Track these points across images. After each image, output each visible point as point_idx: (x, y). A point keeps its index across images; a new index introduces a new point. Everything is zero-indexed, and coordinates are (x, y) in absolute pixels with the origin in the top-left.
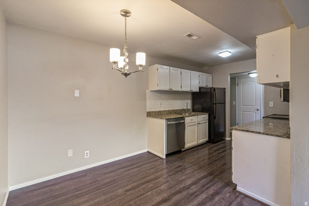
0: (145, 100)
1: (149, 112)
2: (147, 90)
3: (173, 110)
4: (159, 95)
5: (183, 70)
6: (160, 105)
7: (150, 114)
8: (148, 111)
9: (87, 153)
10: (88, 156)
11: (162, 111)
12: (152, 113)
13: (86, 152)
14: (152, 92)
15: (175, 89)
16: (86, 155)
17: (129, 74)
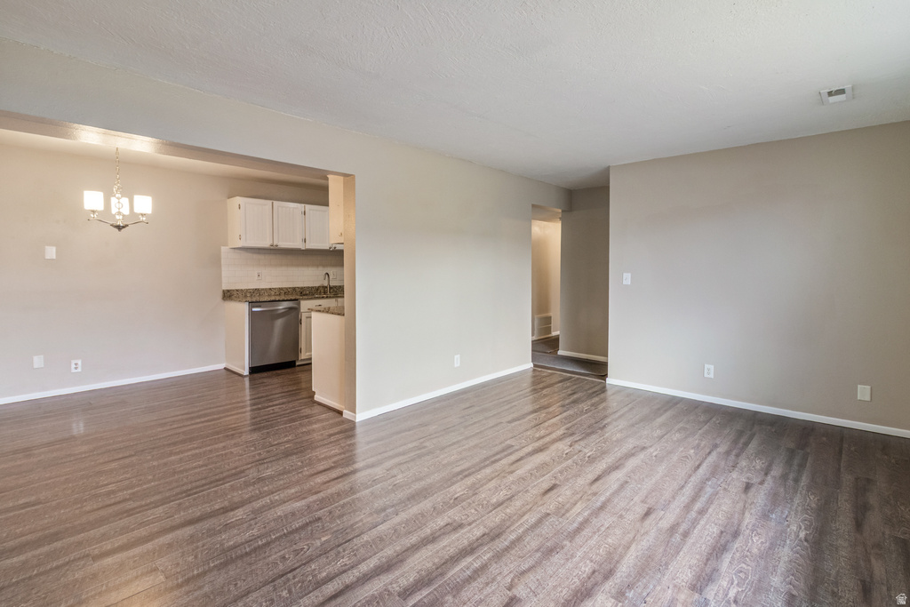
0: (220, 266)
1: (228, 291)
2: (222, 248)
3: (294, 289)
4: (256, 256)
5: (308, 207)
6: (256, 278)
7: (228, 295)
8: (225, 287)
9: (76, 364)
10: (79, 370)
11: (263, 289)
12: (235, 293)
13: (73, 362)
14: (236, 251)
15: (284, 244)
16: (73, 366)
17: (123, 227)
